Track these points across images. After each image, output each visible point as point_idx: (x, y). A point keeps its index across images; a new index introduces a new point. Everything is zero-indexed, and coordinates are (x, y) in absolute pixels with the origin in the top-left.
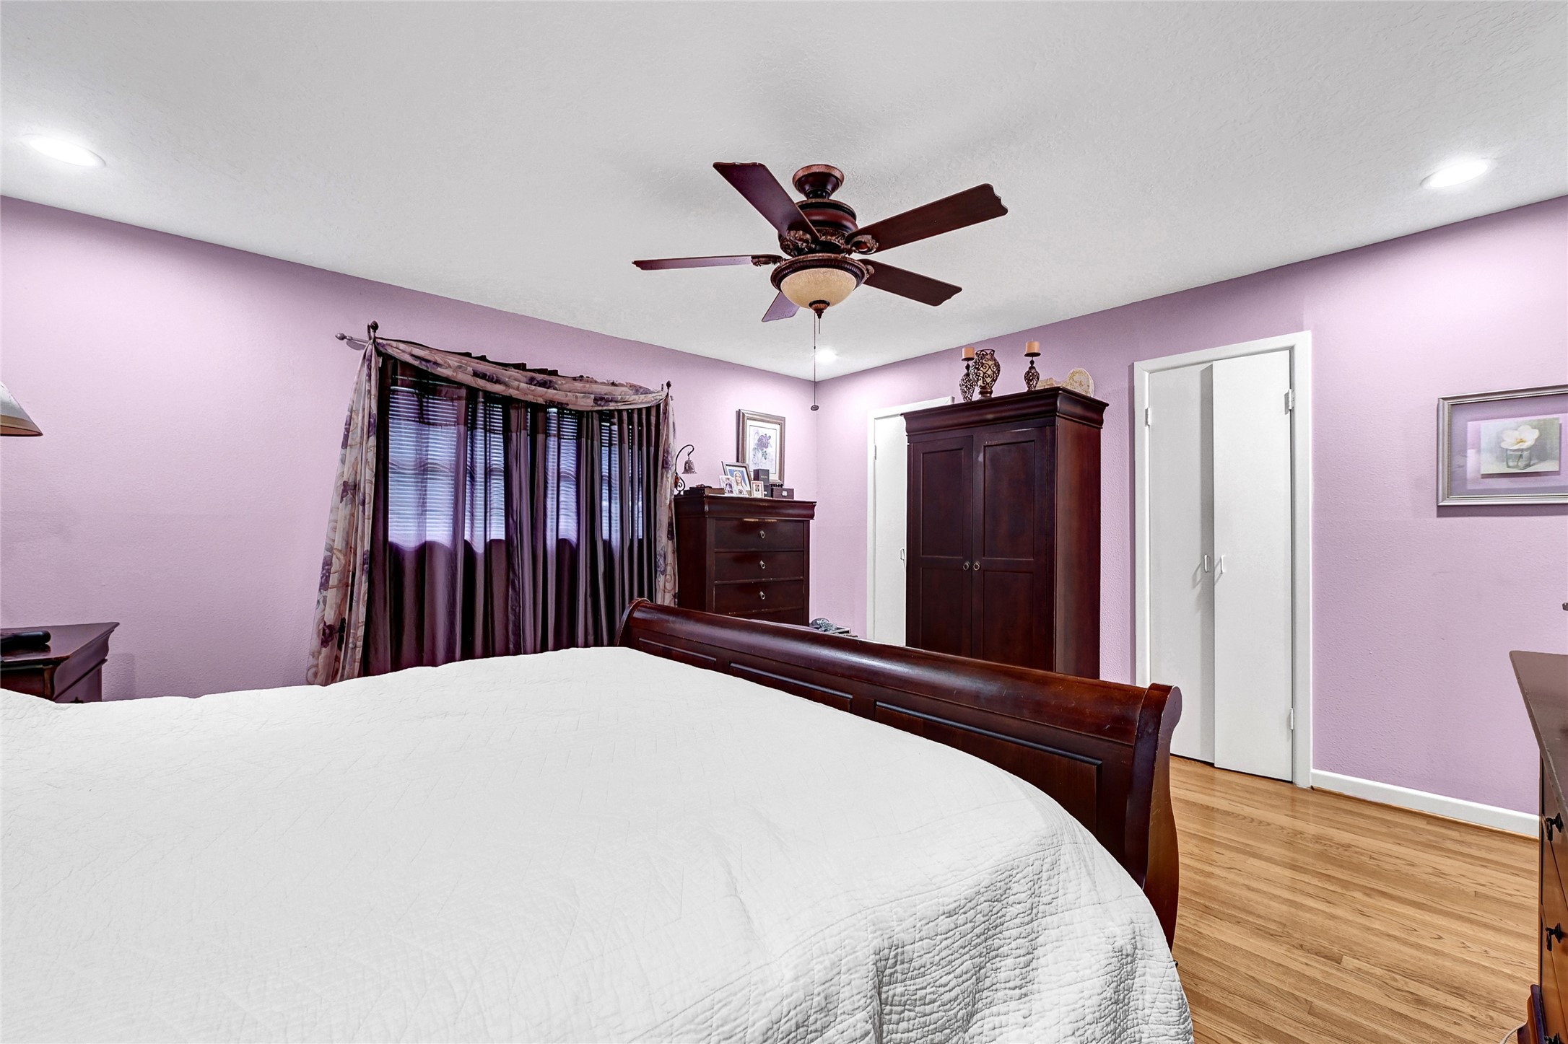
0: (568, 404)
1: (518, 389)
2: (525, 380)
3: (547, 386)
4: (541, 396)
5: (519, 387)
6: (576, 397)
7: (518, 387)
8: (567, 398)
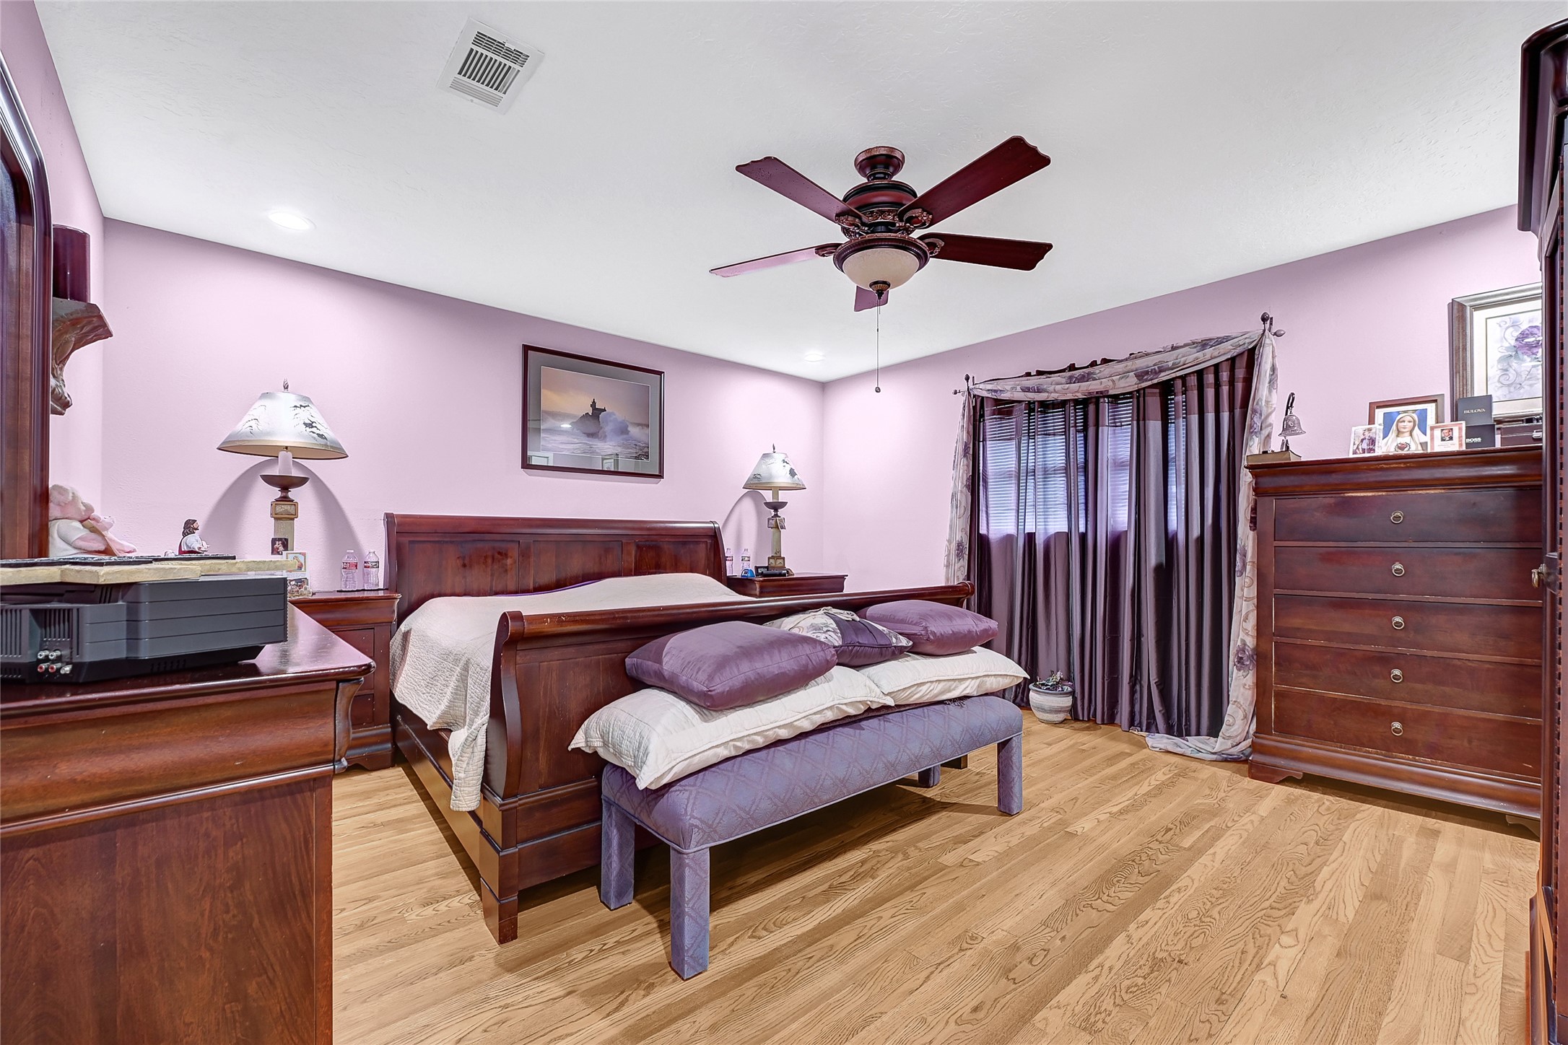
0: (1108, 391)
1: (1055, 391)
2: (1064, 381)
3: (1085, 380)
4: (1077, 392)
5: (1057, 389)
6: (1113, 381)
7: (1055, 390)
8: (1103, 386)
